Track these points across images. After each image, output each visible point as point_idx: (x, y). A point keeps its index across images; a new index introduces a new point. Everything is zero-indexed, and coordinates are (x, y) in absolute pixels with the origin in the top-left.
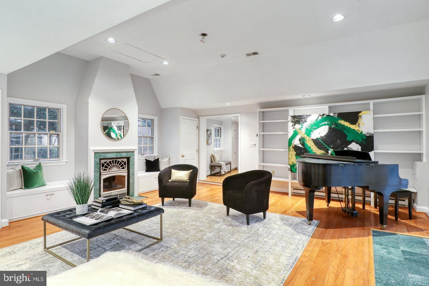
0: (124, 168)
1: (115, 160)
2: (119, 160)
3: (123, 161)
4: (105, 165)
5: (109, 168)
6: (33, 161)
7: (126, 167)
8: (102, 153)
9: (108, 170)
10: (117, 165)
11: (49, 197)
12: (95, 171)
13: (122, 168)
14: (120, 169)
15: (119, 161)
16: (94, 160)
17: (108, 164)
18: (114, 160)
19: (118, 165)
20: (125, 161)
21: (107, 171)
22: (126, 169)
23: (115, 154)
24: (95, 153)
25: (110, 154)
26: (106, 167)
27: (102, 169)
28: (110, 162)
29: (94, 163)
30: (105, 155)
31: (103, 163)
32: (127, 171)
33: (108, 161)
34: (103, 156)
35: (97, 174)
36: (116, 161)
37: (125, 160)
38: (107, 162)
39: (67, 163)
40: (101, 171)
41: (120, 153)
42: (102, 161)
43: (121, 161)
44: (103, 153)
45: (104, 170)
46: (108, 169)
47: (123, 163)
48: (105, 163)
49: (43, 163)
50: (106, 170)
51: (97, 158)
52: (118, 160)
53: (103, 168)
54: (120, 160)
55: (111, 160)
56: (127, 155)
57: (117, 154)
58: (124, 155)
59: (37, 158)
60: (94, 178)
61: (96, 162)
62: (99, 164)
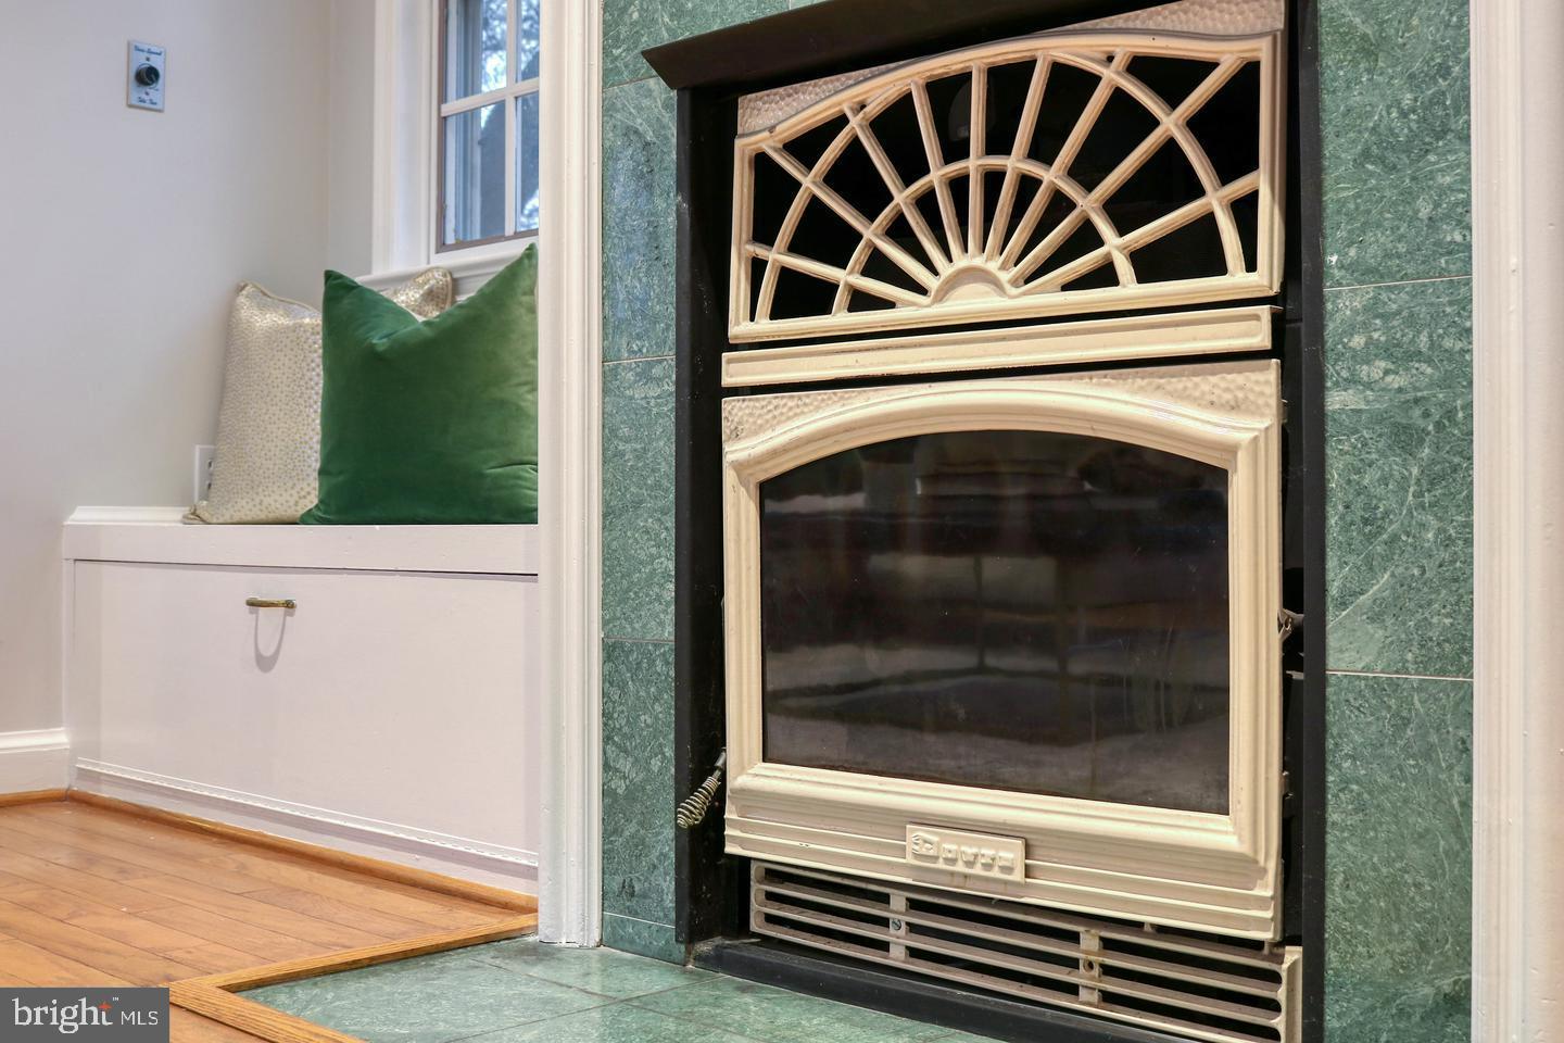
0: (1203, 247)
2: (1081, 51)
3: (1177, 78)
4: (812, 182)
5: (875, 262)
7: (1245, 210)
9: (861, 301)
10: (1028, 186)
12: (613, 321)
13: (1150, 264)
14: (1104, 276)
15: (1064, 95)
16: (608, 109)
17: (852, 169)
18: (978, 66)
19: (1052, 176)
20: (1228, 59)
21: (840, 318)
22: (1266, 277)
26: (812, 226)
27: (758, 267)
28: (895, 124)
29: (608, 157)
31: (769, 145)
32: (1268, 329)
33: (862, 106)
35: (646, 374)
37: (1251, 27)
38: (840, 121)
40: (740, 326)
42: (758, 120)
43: (1134, 67)
45: (801, 296)
46: (853, 274)
47: (1171, 123)
48: (806, 147)
50: (826, 295)
51: (642, 63)
52: (1046, 51)
53: (778, 256)
54: (1110, 55)
55: (914, 80)
60: (609, 433)
61: (630, 132)
62: (679, 189)
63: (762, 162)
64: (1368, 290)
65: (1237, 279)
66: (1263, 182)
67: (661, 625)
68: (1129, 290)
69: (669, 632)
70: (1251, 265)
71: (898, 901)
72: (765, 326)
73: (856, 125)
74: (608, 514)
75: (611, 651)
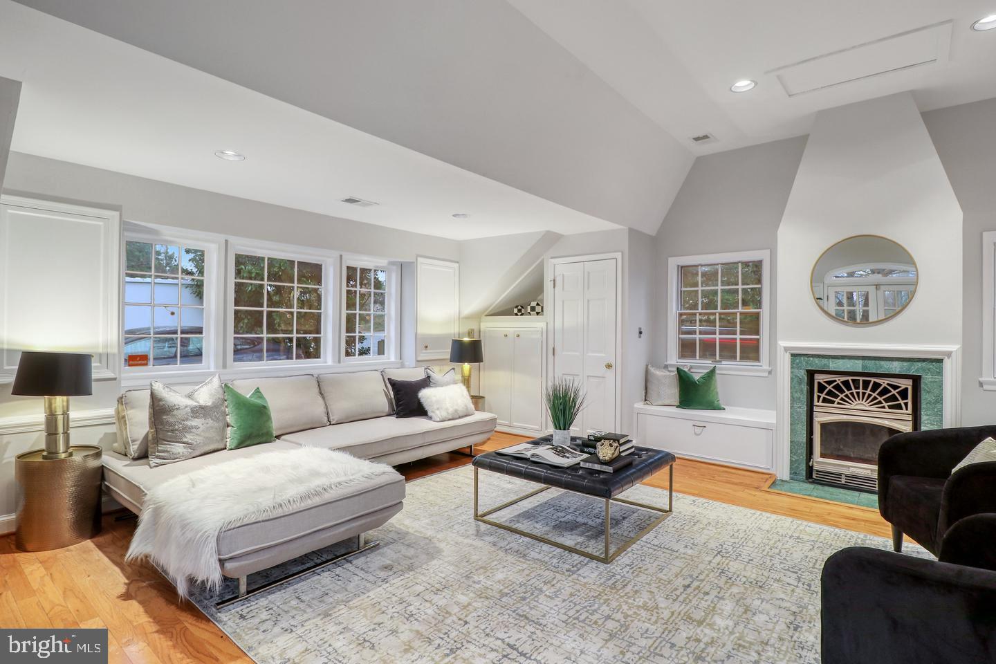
0: (899, 407)
1: (863, 380)
2: (879, 381)
3: (895, 387)
4: (829, 387)
5: (842, 399)
6: (710, 362)
7: (906, 404)
8: (813, 356)
9: (839, 403)
10: (870, 395)
11: (698, 430)
12: (793, 400)
13: (890, 407)
14: (884, 407)
15: (876, 386)
16: (792, 372)
17: (837, 387)
18: (861, 379)
19: (874, 395)
20: (903, 387)
21: (835, 405)
22: (910, 411)
23: (860, 362)
24: (792, 355)
25: (841, 361)
26: (830, 393)
27: (819, 397)
28: (846, 383)
29: (792, 379)
30: (825, 361)
31: (821, 381)
32: (910, 418)
33: (839, 379)
34: (817, 364)
35: (800, 407)
36: (866, 384)
37: (907, 384)
38: (835, 381)
39: (770, 372)
40: (816, 403)
41: (877, 362)
42: (820, 378)
43: (888, 384)
44: (818, 356)
45: (825, 400)
46: (837, 400)
47: (894, 392)
48: (829, 383)
49: (721, 369)
50: (833, 402)
51: (799, 368)
52: (873, 380)
53: (823, 396)
54: (884, 382)
55: (850, 378)
56: (909, 369)
57: (868, 363)
58: (896, 368)
59: (718, 358)
60: (792, 414)
61: (796, 376)
62: (807, 385)
63: (819, 383)
64: (927, 417)
65: (904, 411)
66: (910, 401)
67: (803, 438)
68: (887, 410)
69: (805, 440)
70: (907, 409)
71: (843, 476)
72: (820, 404)
73: (838, 382)
74: (791, 424)
75: (791, 442)
